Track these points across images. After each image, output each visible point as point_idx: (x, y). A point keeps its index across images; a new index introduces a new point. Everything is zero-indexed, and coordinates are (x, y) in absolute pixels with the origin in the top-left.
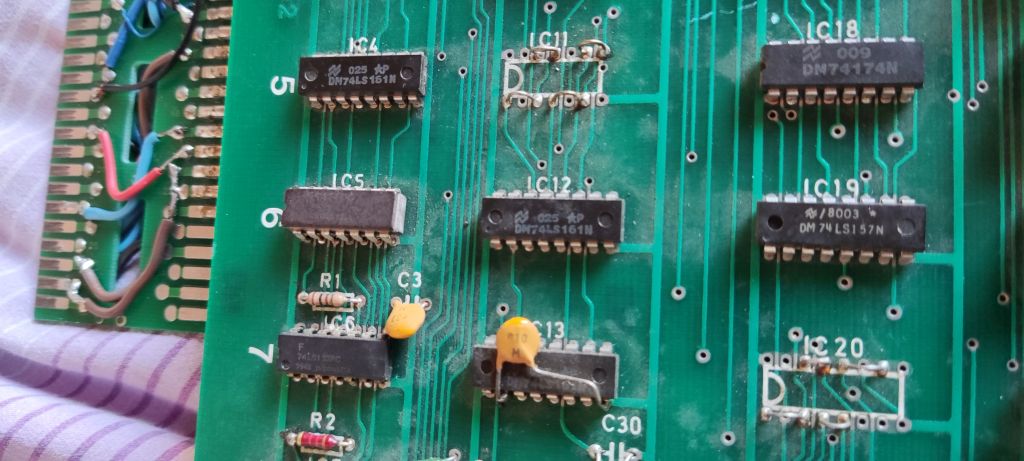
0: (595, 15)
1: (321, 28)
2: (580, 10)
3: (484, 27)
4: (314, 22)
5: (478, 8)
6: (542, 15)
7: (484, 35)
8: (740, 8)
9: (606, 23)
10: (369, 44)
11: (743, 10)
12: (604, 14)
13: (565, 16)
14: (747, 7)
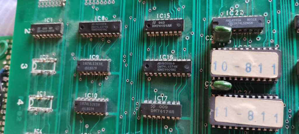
0: (99, 130)
1: (28, 124)
2: (95, 128)
3: (70, 130)
4: (25, 123)
5: (68, 124)
6: (85, 128)
7: (69, 132)
8: (136, 132)
9: (101, 132)
10: (39, 131)
11: (137, 133)
12: (101, 130)
13: (91, 129)
14: (138, 132)
